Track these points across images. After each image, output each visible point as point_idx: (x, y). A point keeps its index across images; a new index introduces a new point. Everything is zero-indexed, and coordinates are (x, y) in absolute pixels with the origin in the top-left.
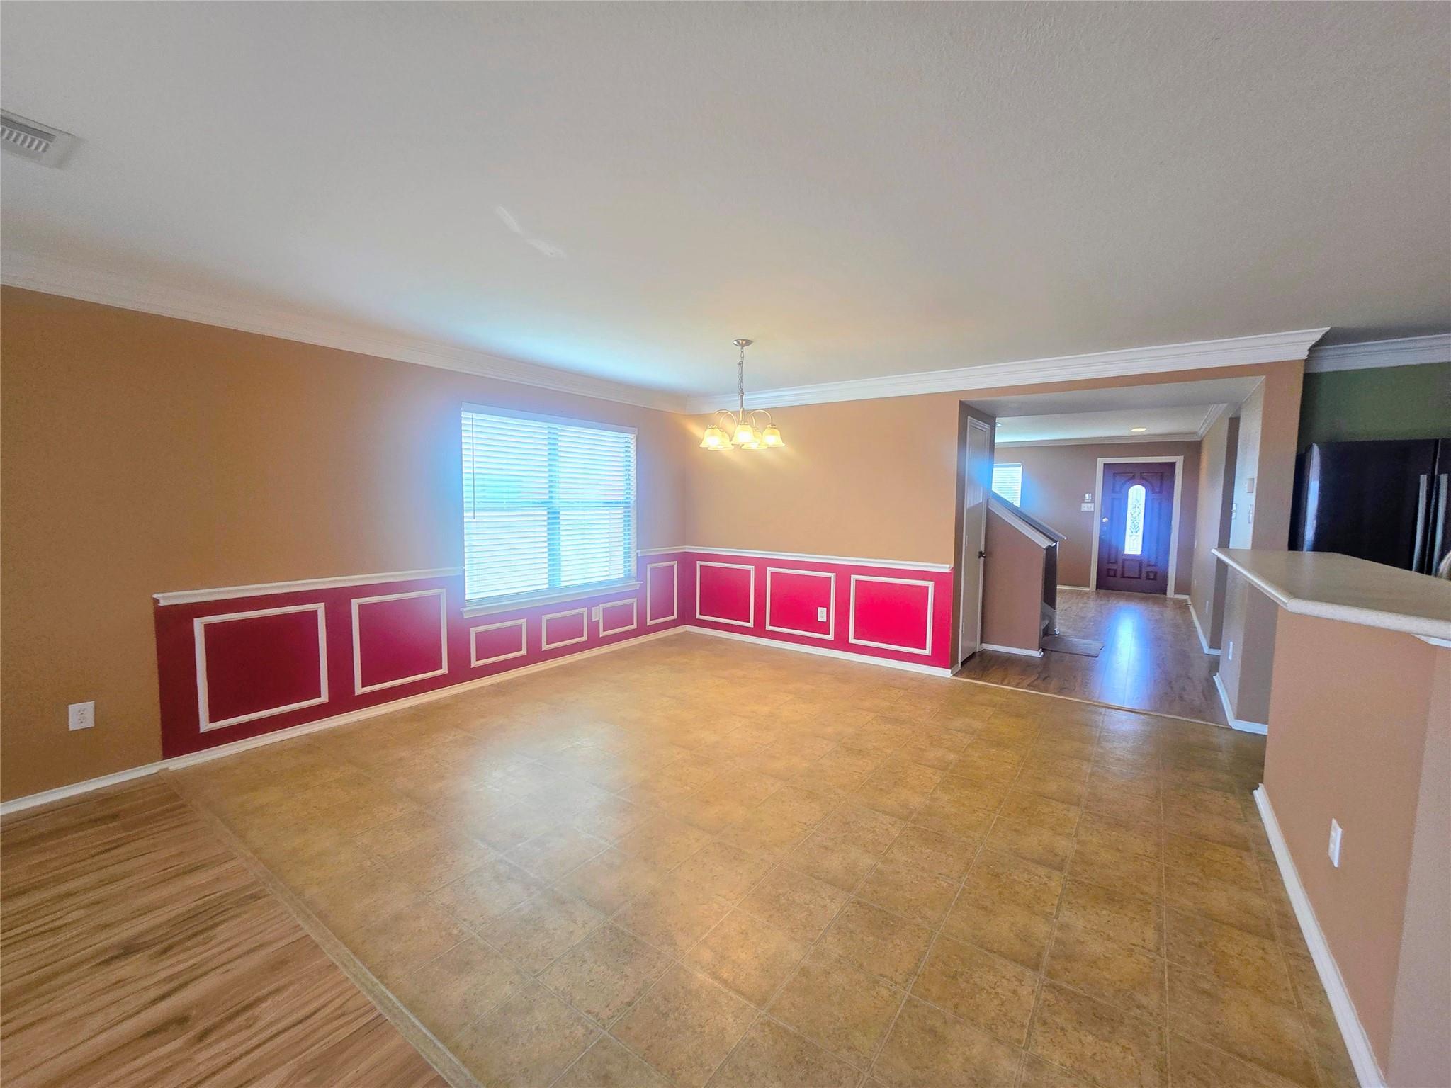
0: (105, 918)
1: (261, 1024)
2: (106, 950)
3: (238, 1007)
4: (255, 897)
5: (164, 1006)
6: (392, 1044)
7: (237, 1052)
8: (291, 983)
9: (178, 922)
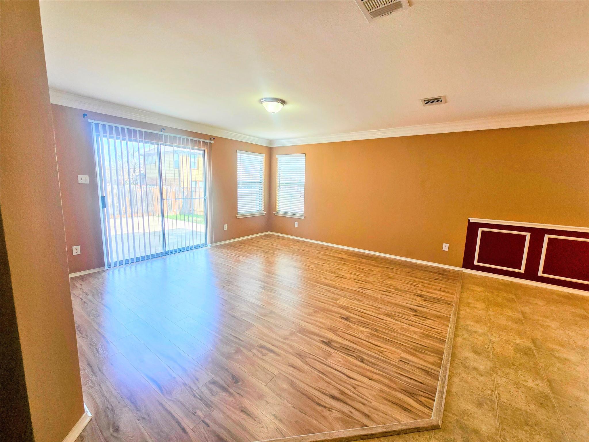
0: (422, 289)
1: (426, 322)
2: (417, 294)
3: (425, 317)
4: (449, 304)
5: (416, 307)
6: (443, 346)
7: (418, 322)
8: (437, 321)
9: (434, 298)
